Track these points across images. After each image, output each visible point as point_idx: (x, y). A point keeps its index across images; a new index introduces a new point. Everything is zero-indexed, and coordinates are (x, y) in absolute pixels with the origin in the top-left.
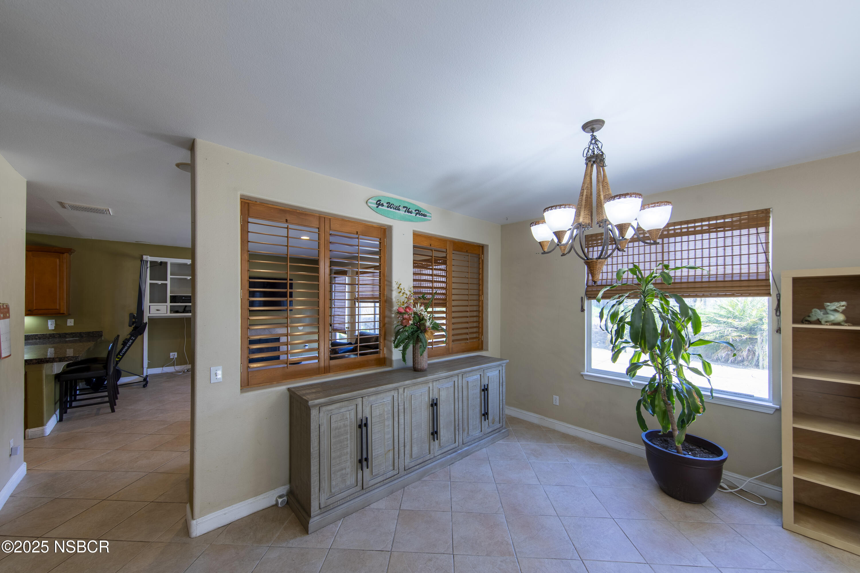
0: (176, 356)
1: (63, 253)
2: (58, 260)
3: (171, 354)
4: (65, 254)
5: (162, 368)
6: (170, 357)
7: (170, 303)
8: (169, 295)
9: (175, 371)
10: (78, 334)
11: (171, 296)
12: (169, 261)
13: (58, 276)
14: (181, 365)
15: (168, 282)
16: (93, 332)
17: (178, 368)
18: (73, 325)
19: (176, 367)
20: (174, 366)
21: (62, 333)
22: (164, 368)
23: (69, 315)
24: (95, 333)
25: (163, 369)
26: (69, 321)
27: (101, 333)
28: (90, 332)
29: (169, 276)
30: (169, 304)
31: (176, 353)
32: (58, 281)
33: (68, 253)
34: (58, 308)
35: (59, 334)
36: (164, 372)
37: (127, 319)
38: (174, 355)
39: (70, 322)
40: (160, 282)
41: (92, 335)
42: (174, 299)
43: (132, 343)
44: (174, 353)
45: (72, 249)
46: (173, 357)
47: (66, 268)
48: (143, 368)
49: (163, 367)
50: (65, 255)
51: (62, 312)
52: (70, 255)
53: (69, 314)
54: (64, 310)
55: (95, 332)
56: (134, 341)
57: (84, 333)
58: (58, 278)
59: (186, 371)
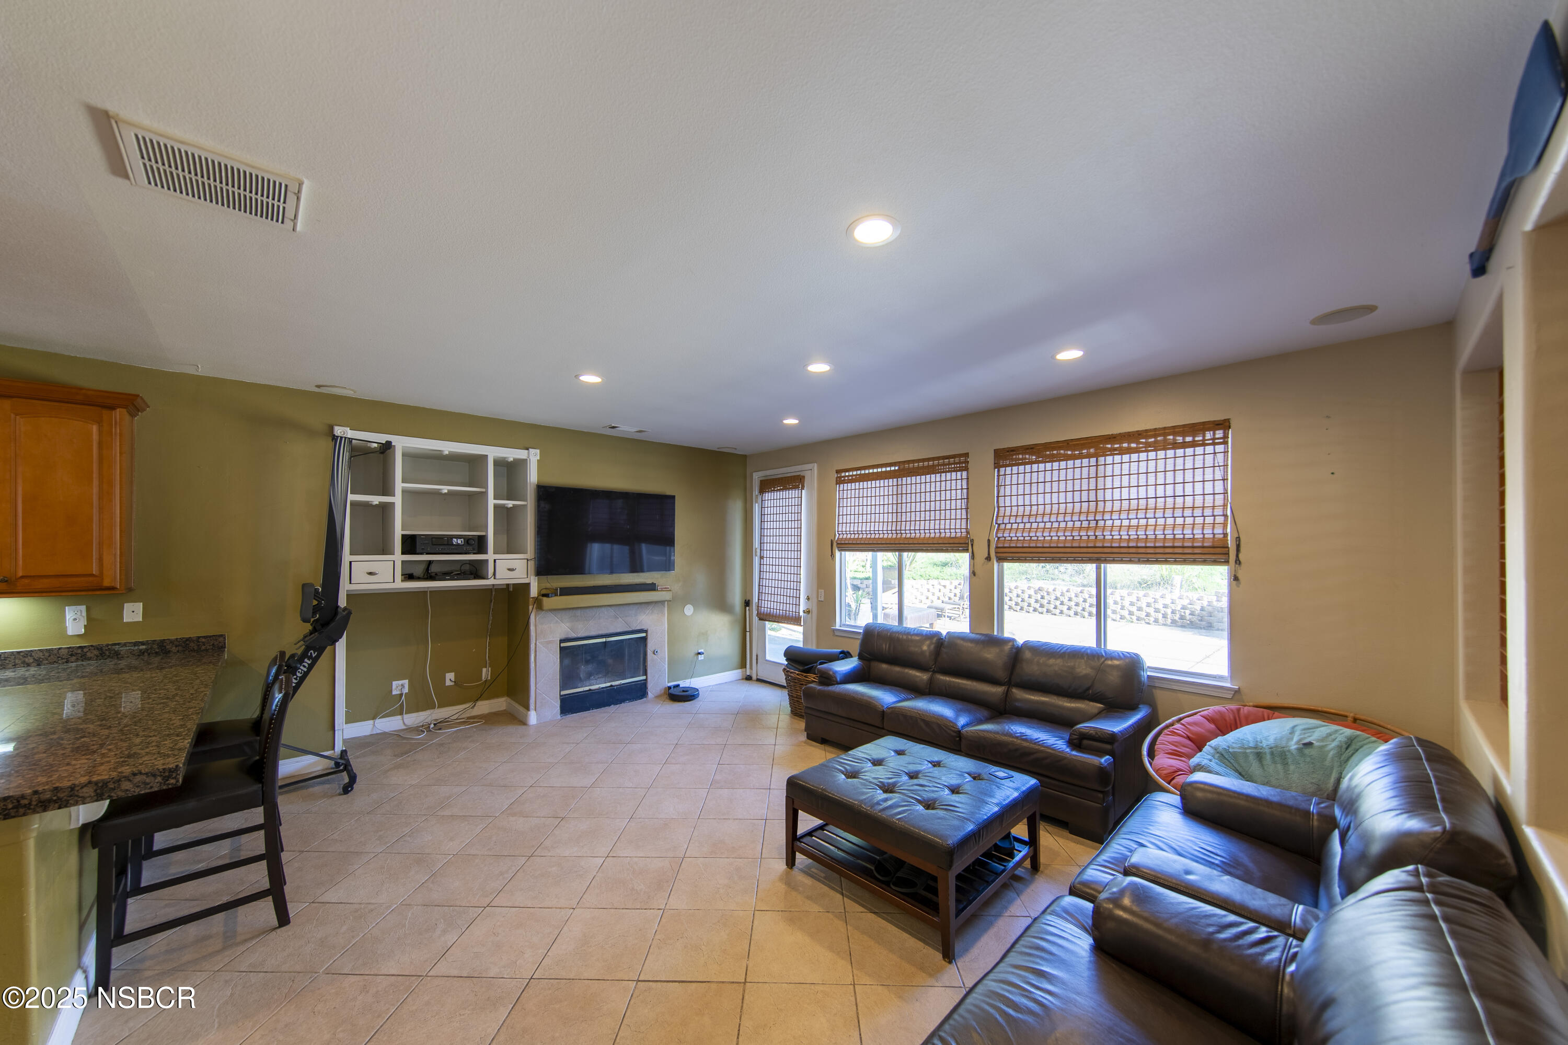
0: (406, 690)
1: (112, 408)
2: (95, 428)
3: (395, 683)
4: (118, 410)
5: (371, 722)
6: (391, 691)
7: (403, 553)
8: (399, 532)
9: (405, 727)
10: (155, 646)
11: (403, 536)
12: (402, 443)
13: (95, 475)
14: (417, 711)
15: (397, 500)
16: (199, 637)
17: (413, 719)
18: (141, 620)
19: (405, 716)
20: (401, 714)
21: (107, 645)
22: (378, 721)
23: (128, 592)
24: (204, 640)
25: (374, 725)
26: (128, 607)
27: (221, 639)
28: (188, 639)
29: (399, 485)
30: (398, 557)
31: (406, 682)
32: (95, 490)
33: (125, 407)
34: (95, 571)
35: (99, 648)
36: (379, 732)
37: (293, 600)
38: (400, 686)
39: (133, 612)
40: (376, 500)
41: (196, 648)
42: (411, 544)
43: (311, 667)
44: (400, 682)
45: (138, 396)
46: (398, 692)
47: (121, 453)
48: (334, 731)
49: (374, 718)
50: (118, 413)
51: (107, 583)
52: (133, 415)
53: (130, 590)
54: (112, 575)
55: (204, 637)
56: (315, 660)
57: (171, 642)
58: (95, 483)
59: (432, 726)
